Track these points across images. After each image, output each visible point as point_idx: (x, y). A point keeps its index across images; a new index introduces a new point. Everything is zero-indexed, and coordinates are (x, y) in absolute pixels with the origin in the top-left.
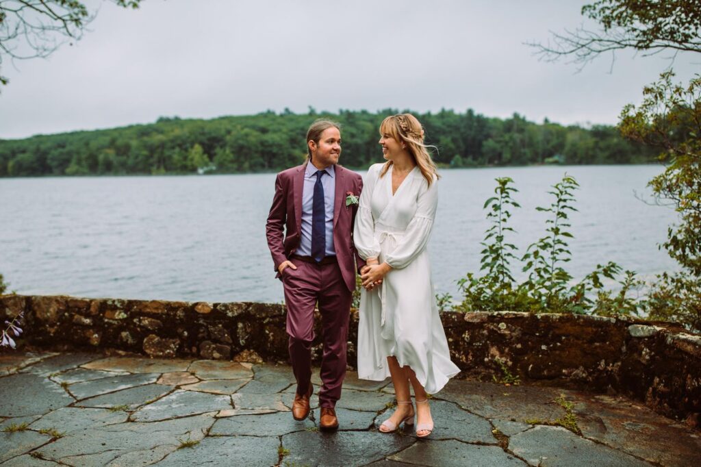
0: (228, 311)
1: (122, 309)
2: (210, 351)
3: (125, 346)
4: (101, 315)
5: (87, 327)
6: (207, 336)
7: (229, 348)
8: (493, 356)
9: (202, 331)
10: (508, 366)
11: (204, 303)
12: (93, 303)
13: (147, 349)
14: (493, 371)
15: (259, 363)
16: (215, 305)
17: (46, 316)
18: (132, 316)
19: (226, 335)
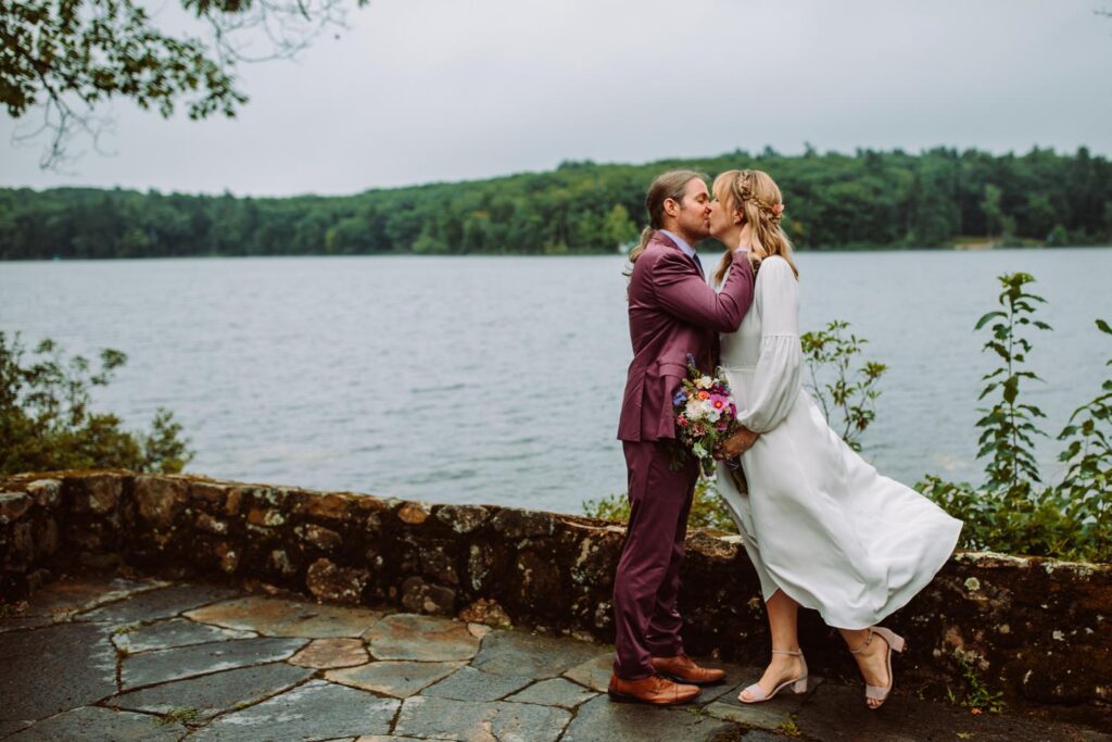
0: (455, 522)
1: (277, 507)
2: (419, 597)
3: (277, 578)
4: (243, 516)
5: (218, 536)
6: (417, 566)
7: (452, 592)
8: (951, 647)
9: (408, 556)
10: (980, 670)
11: (415, 504)
12: (231, 494)
13: (313, 585)
14: (949, 679)
15: (503, 627)
16: (435, 509)
17: (154, 513)
18: (294, 520)
19: (449, 568)
